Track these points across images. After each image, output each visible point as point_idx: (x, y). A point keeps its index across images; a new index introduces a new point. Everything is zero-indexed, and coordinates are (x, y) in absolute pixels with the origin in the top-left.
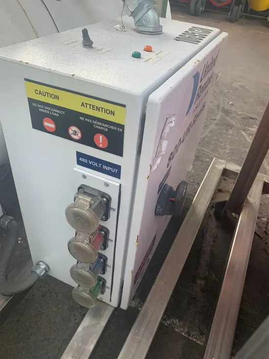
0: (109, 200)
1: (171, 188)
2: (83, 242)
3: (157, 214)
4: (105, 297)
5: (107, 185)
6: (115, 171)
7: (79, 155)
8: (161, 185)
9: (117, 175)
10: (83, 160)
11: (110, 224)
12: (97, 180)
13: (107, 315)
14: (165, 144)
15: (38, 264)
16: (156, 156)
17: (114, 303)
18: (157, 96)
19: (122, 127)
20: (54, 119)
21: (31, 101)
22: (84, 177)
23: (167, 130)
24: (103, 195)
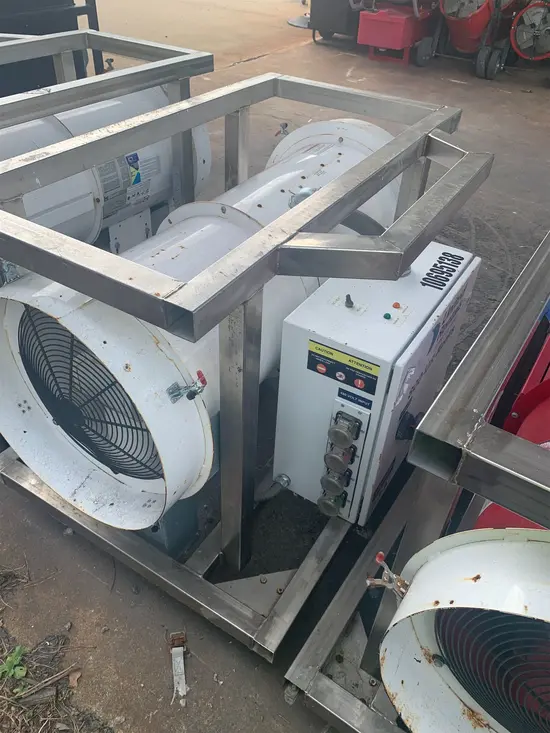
0: (361, 423)
1: (411, 416)
2: (337, 454)
3: (397, 438)
4: (344, 512)
5: (360, 413)
6: (368, 404)
7: (340, 390)
8: (403, 412)
9: (369, 407)
10: (342, 393)
11: (358, 444)
12: (352, 409)
13: (345, 529)
14: (406, 386)
15: (280, 476)
16: (399, 396)
17: (352, 520)
18: (402, 362)
19: (376, 377)
20: (325, 365)
21: (310, 352)
22: (343, 406)
23: (408, 377)
24: (357, 420)
